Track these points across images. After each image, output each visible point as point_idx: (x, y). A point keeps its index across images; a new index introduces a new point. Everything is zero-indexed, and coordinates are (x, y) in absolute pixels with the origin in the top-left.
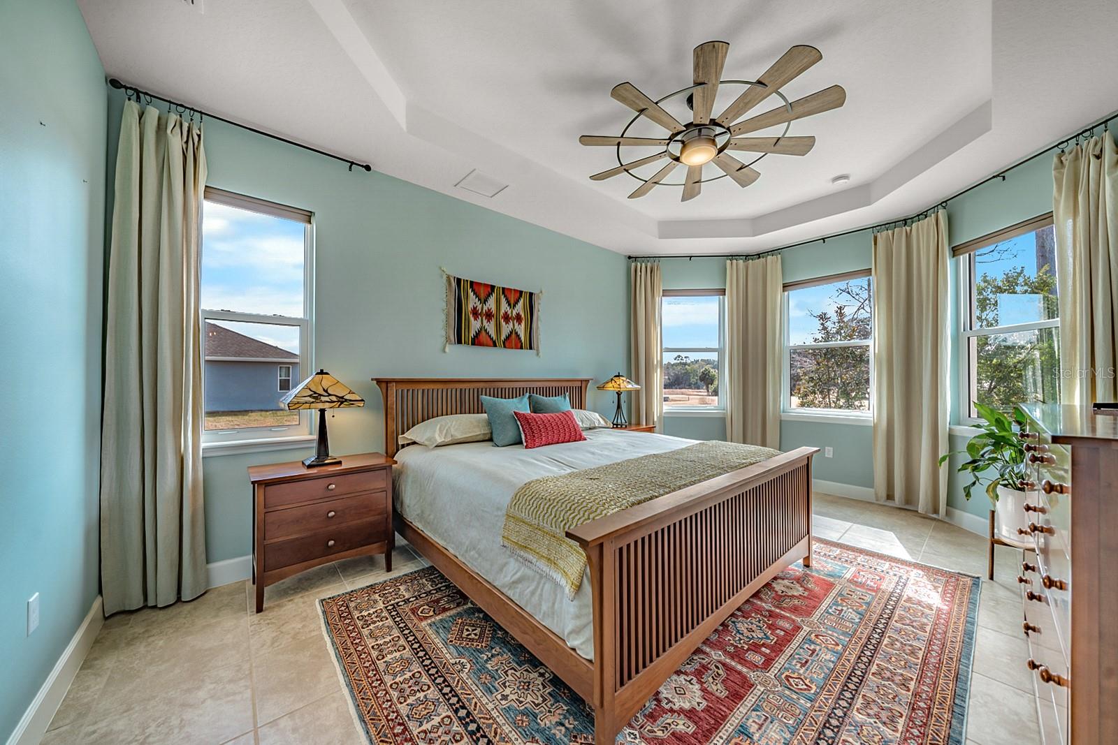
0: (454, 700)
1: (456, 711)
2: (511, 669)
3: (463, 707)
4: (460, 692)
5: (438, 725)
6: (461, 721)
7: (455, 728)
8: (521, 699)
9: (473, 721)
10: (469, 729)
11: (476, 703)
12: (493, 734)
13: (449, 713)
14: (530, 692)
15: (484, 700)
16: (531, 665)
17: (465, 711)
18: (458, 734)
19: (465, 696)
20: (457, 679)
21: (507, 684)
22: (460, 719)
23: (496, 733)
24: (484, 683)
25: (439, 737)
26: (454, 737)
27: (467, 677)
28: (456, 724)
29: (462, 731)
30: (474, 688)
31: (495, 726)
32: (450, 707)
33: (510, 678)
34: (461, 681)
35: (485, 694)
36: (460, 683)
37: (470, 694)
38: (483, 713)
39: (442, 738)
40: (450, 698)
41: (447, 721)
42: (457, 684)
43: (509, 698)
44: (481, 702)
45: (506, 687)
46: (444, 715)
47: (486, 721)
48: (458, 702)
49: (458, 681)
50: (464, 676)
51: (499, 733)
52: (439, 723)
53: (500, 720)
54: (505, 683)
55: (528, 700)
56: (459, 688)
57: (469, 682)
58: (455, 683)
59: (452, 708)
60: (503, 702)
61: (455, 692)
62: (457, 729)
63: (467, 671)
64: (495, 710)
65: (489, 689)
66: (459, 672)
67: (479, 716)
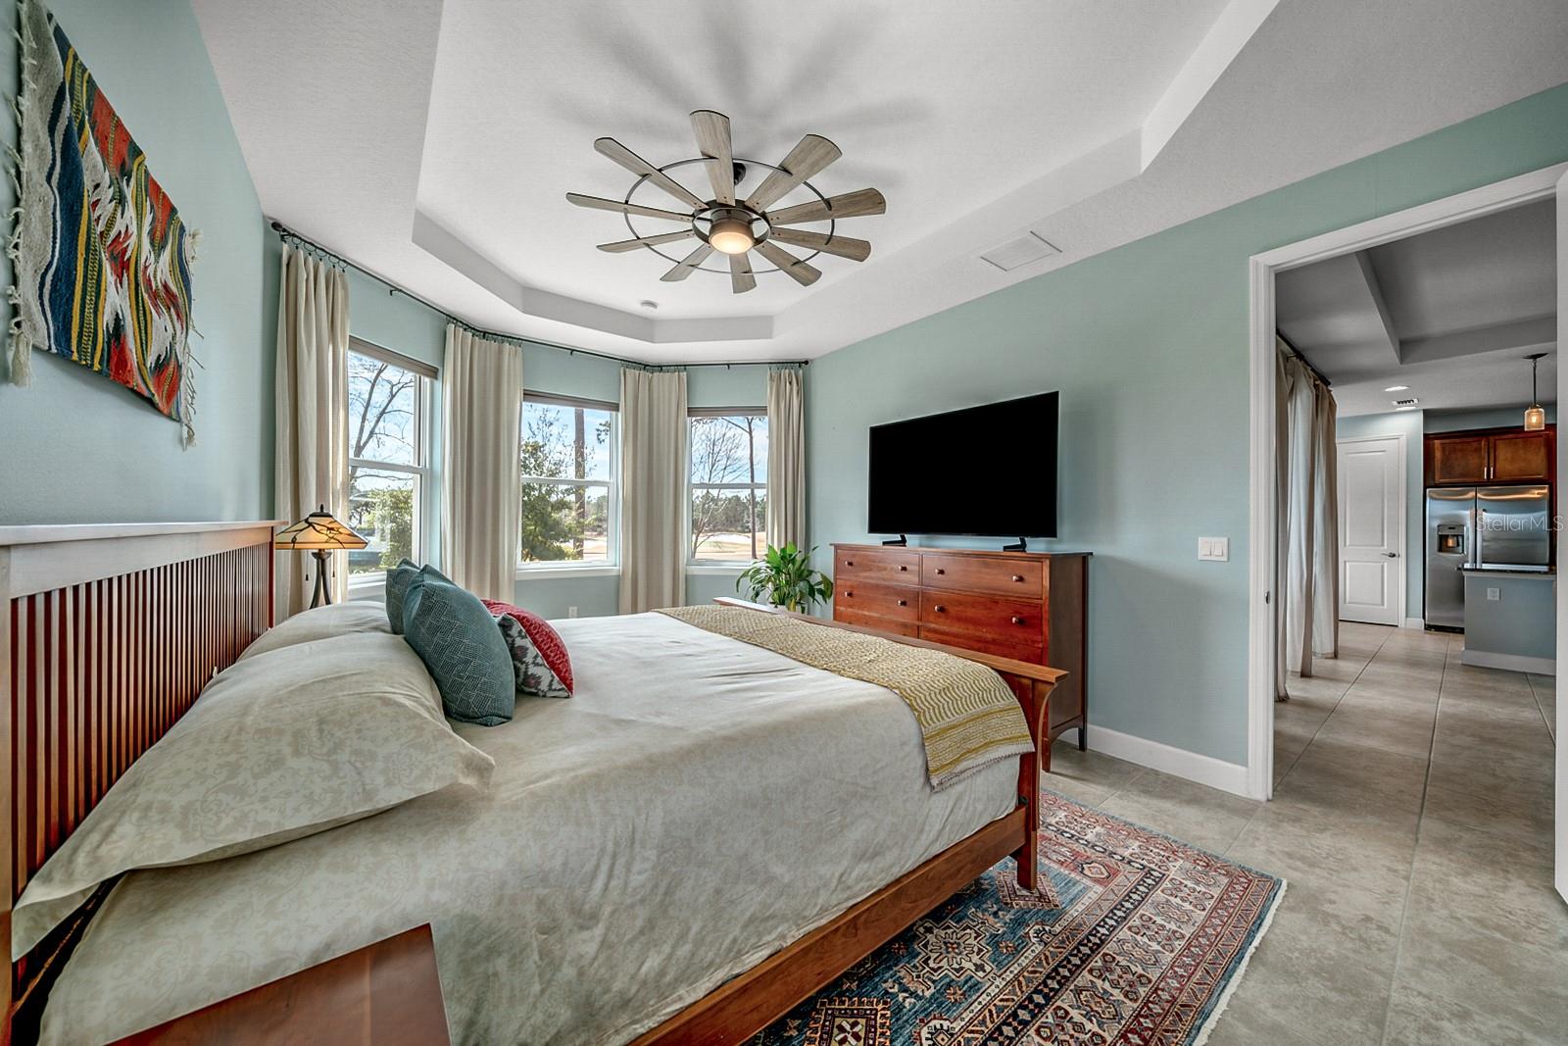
0: (1008, 1031)
1: (1025, 1023)
2: (928, 965)
3: (1015, 1015)
4: (990, 1026)
5: (1056, 1043)
6: (1036, 1015)
7: (1050, 1020)
8: (976, 949)
9: (1030, 999)
10: (1044, 1002)
11: (1002, 1000)
12: (1038, 975)
13: (1032, 1032)
14: (961, 941)
15: (993, 991)
16: (914, 941)
17: (1020, 1012)
18: (1056, 1014)
19: (995, 1016)
20: (967, 1035)
21: (956, 966)
22: (1034, 1016)
23: (1035, 972)
24: (963, 994)
25: (1072, 1036)
26: (1064, 1018)
27: (959, 1021)
28: (1043, 1019)
29: (1051, 1010)
30: (976, 1007)
31: (1026, 974)
32: (1022, 1033)
33: (944, 963)
34: (970, 1028)
35: (981, 991)
36: (974, 1028)
37: (990, 1011)
38: (1014, 990)
39: (1072, 1032)
40: (1007, 1037)
41: (1045, 1032)
42: (977, 1032)
43: (979, 962)
44: (998, 995)
45: (962, 968)
46: (1037, 1039)
47: (1024, 983)
48: (1010, 1024)
49: (972, 1032)
50: (957, 1026)
51: (1033, 969)
52: (1053, 1042)
53: (1016, 969)
54: (955, 969)
55: (975, 942)
56: (983, 1028)
57: (967, 1016)
58: (976, 1035)
59: (1022, 1030)
60: (988, 968)
61: (993, 1033)
62: (1050, 1016)
63: (946, 1024)
64: (1004, 976)
65: (971, 987)
66: (952, 1035)
67: (1019, 993)
